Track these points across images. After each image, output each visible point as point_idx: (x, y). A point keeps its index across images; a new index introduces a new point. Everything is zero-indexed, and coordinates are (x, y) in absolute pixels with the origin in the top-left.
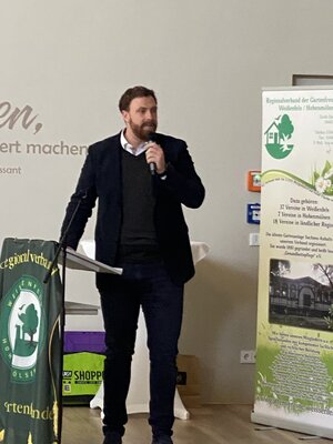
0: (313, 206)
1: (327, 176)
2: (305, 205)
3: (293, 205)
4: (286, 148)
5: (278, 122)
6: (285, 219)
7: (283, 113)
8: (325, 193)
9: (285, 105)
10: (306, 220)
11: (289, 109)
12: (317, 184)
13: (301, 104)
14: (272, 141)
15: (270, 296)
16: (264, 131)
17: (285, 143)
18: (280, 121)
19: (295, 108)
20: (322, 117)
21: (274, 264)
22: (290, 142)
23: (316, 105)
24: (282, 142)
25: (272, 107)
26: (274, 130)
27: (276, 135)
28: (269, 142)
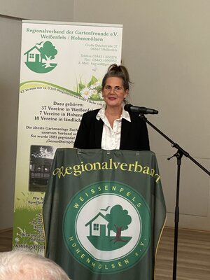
0: (78, 108)
1: (92, 87)
2: (69, 107)
3: (56, 106)
4: (48, 65)
5: (39, 47)
6: (46, 116)
7: (45, 40)
8: (91, 98)
9: (48, 34)
10: (70, 118)
11: (51, 37)
12: (83, 92)
13: (65, 35)
14: (34, 60)
15: (31, 172)
16: (23, 51)
17: (47, 62)
18: (42, 46)
19: (59, 37)
20: (87, 45)
21: (35, 149)
22: (53, 61)
23: (81, 36)
24: (44, 61)
25: (32, 35)
26: (35, 52)
27: (37, 55)
28: (30, 60)
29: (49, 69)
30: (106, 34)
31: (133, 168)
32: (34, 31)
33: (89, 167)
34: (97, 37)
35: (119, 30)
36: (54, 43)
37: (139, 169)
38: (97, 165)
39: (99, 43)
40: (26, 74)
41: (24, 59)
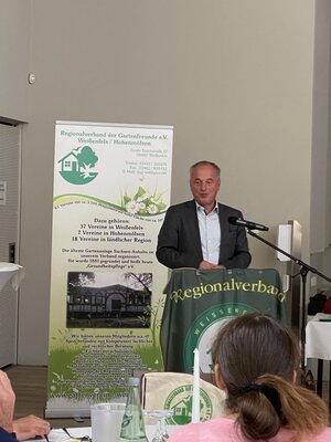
0: (123, 225)
1: (139, 199)
2: (113, 224)
3: (98, 224)
4: (87, 175)
5: (76, 153)
6: (86, 236)
7: (83, 145)
8: (138, 213)
9: (87, 138)
10: (115, 237)
11: (90, 141)
12: (128, 206)
13: (107, 138)
14: (70, 169)
16: (57, 159)
17: (86, 171)
18: (80, 151)
19: (100, 141)
20: (132, 150)
21: (73, 277)
22: (93, 170)
23: (125, 140)
24: (82, 170)
25: (68, 138)
26: (72, 159)
27: (74, 163)
28: (66, 169)
29: (89, 180)
30: (154, 137)
31: (256, 287)
32: (69, 134)
33: (209, 289)
34: (144, 140)
35: (169, 132)
36: (94, 147)
37: (262, 288)
38: (218, 287)
39: (147, 148)
40: (61, 186)
41: (58, 167)
